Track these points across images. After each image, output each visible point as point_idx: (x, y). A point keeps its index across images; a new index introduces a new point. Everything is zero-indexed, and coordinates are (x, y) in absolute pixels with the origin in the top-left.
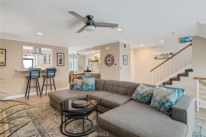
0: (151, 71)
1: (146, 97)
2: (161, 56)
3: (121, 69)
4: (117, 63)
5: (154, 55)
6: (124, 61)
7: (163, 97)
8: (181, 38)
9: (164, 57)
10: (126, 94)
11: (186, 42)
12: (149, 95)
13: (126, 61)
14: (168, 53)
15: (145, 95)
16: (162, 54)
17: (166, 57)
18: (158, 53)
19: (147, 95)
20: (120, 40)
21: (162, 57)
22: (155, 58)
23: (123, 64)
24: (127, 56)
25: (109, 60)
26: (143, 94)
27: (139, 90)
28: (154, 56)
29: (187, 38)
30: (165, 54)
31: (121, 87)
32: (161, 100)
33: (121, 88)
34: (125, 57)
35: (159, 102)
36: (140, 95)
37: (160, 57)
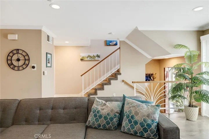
0: (81, 76)
1: (114, 119)
2: (88, 57)
3: (44, 74)
4: (35, 65)
5: (81, 56)
6: (48, 62)
7: (147, 116)
8: (106, 41)
9: (91, 59)
10: (71, 119)
11: (110, 45)
12: (116, 114)
13: (50, 62)
14: (95, 55)
15: (112, 115)
16: (89, 56)
17: (93, 59)
18: (84, 54)
19: (115, 115)
20: (43, 28)
21: (89, 59)
22: (82, 60)
23: (47, 67)
24: (51, 54)
25: (18, 60)
26: (108, 114)
27: (100, 109)
28: (81, 58)
29: (111, 42)
30: (92, 56)
31: (60, 108)
32: (144, 120)
33: (62, 111)
34: (48, 55)
35: (143, 124)
36: (104, 117)
37: (87, 59)
